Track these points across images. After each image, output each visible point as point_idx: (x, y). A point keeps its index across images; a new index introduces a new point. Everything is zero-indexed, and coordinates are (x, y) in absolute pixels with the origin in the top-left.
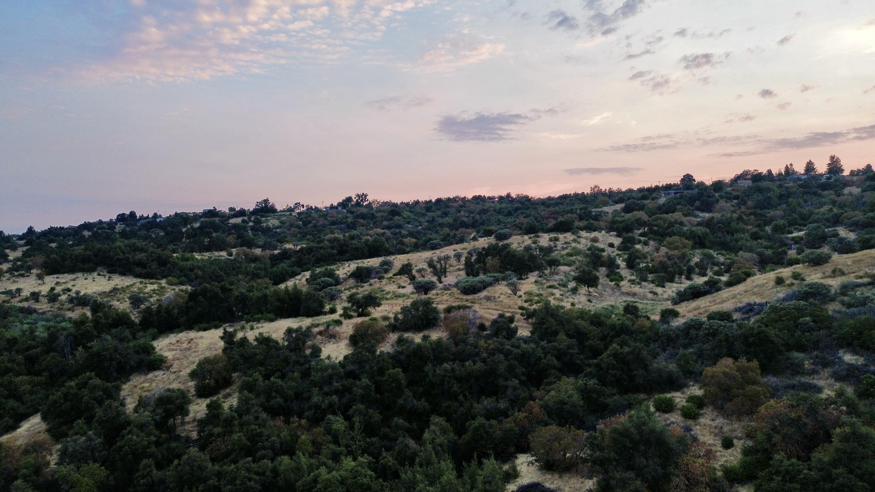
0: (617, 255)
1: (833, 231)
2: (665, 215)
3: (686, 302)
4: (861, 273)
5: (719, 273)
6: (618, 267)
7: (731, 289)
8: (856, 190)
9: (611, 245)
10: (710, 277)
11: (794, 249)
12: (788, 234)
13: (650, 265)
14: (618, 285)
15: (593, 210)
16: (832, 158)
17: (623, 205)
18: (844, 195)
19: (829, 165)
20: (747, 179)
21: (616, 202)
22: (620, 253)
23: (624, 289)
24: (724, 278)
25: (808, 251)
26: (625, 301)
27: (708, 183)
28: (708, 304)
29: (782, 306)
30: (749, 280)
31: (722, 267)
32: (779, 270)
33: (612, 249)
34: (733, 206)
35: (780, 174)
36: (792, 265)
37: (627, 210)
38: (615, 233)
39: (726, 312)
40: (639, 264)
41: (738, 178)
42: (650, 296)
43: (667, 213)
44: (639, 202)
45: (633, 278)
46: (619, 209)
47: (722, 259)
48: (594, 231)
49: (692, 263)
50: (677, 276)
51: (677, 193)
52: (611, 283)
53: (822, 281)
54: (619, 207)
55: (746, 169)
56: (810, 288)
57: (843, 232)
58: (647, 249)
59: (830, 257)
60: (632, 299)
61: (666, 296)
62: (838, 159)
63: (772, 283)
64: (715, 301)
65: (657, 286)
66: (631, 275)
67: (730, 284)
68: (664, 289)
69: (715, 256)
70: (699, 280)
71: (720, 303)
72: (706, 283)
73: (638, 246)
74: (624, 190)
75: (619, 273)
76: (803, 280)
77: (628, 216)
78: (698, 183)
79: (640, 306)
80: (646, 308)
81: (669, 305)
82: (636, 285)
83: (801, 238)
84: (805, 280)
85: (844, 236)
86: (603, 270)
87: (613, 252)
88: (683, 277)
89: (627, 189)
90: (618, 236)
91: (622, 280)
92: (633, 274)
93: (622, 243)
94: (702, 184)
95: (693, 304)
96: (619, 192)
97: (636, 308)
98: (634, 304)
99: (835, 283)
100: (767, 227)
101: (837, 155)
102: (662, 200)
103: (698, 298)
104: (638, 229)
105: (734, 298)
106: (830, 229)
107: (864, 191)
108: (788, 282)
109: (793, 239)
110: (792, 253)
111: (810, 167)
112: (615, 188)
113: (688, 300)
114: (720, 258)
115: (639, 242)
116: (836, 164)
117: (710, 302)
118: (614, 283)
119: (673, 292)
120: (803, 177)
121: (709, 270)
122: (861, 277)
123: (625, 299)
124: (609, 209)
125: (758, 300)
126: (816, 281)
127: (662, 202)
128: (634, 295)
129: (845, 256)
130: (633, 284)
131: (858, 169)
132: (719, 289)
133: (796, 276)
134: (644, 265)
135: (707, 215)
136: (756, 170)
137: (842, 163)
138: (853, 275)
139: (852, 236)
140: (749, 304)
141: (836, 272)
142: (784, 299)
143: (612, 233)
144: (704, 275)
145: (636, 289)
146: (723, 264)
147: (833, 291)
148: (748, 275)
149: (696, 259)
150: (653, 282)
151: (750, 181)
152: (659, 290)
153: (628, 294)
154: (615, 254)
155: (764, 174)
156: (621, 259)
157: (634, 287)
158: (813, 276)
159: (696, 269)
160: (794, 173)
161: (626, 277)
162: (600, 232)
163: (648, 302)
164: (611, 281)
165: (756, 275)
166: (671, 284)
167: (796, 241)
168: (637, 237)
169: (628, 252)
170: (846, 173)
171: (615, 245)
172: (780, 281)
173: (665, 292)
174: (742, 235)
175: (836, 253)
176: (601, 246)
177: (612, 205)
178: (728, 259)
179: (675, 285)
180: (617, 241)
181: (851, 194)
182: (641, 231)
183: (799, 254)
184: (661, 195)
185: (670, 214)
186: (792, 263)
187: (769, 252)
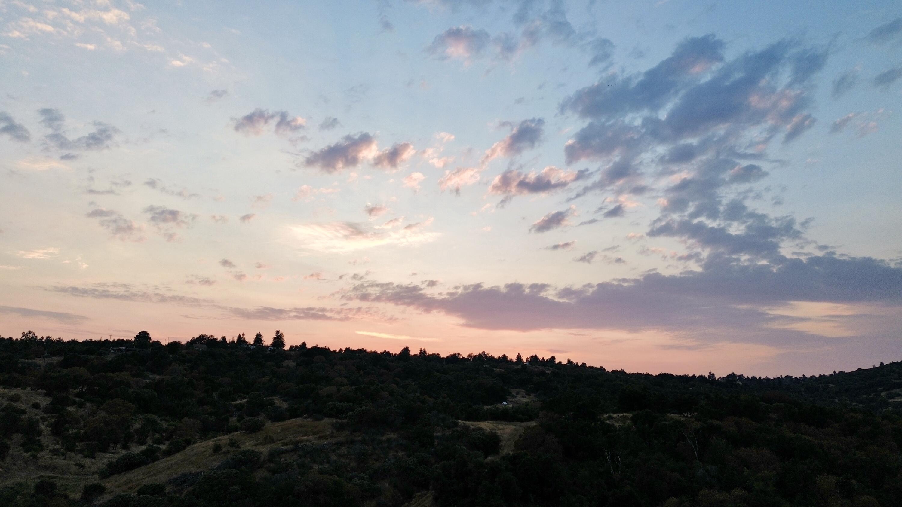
0: (41, 418)
1: (270, 400)
2: (110, 374)
3: (116, 475)
4: (287, 441)
5: (159, 442)
6: (40, 433)
7: (169, 458)
8: (291, 364)
9: (36, 406)
10: (149, 445)
11: (235, 416)
12: (232, 401)
13: (82, 431)
14: (34, 457)
15: (20, 360)
16: (278, 333)
17: (61, 358)
18: (282, 367)
19: (274, 338)
20: (203, 344)
21: (53, 355)
22: (45, 415)
23: (41, 462)
24: (163, 447)
25: (247, 418)
26: (39, 478)
27: (164, 343)
28: (141, 476)
29: (215, 475)
30: (188, 448)
31: (164, 434)
32: (218, 438)
33: (36, 411)
34: (185, 369)
35: (233, 342)
36: (230, 432)
37: (65, 364)
38: (44, 391)
39: (159, 485)
40: (68, 430)
41: (194, 341)
42: (74, 469)
43: (113, 372)
44: (82, 356)
45: (57, 447)
46: (55, 362)
47: (165, 425)
48: (16, 386)
49: (132, 430)
50: (112, 445)
51: (129, 350)
52: (25, 454)
53: (254, 448)
54: (56, 359)
55: (203, 333)
56: (243, 456)
57: (277, 401)
58: (81, 412)
59: (264, 425)
60: (50, 474)
61: (94, 469)
62: (282, 334)
63: (211, 451)
64: (149, 472)
65: (86, 457)
66: (55, 444)
67: (168, 453)
68: (93, 460)
69: (159, 421)
70: (137, 449)
71: (154, 475)
72: (143, 452)
73: (71, 409)
74: (66, 340)
75: (39, 441)
76: (239, 447)
77: (65, 371)
78: (154, 342)
79: (59, 482)
80: (66, 485)
81: (96, 480)
82: (59, 455)
83: (242, 406)
84: (240, 448)
85: (278, 405)
86: (18, 437)
87: (37, 415)
88: (119, 446)
89: (70, 339)
90: (47, 395)
91: (42, 450)
92: (57, 443)
93: (51, 403)
94: (157, 343)
95: (124, 477)
96: (60, 342)
97: (53, 486)
98: (51, 480)
99: (264, 450)
100: (214, 393)
101: (282, 331)
102: (110, 357)
103: (131, 469)
104: (75, 389)
105: (169, 469)
106: (268, 398)
107: (298, 365)
108: (224, 450)
109: (236, 406)
110: (233, 420)
111: (259, 338)
112: (55, 337)
113: (119, 473)
114: (164, 424)
115: (73, 403)
116: (280, 339)
117: (143, 474)
118: (29, 453)
119: (103, 463)
120: (252, 347)
121: (149, 437)
122: (286, 444)
123: (40, 474)
124: (42, 362)
125: (193, 469)
126: (249, 448)
127: (110, 359)
128: (54, 468)
129: (277, 424)
130: (55, 455)
131: (296, 346)
132: (156, 459)
133: (233, 444)
134: (74, 431)
135: (157, 377)
136: (212, 336)
137: (284, 338)
138: (280, 442)
139: (285, 405)
140: (184, 475)
141: (269, 440)
142: (219, 468)
143: (40, 391)
144: (143, 443)
145: (59, 461)
146: (165, 431)
147: (262, 458)
148: (188, 443)
149: (137, 426)
150: (81, 452)
151: (205, 346)
152: (87, 462)
153: (46, 468)
154: (38, 417)
155: (218, 340)
156: (46, 423)
157: (56, 459)
158: (247, 444)
159: (136, 436)
160: (245, 342)
161: (48, 447)
162: (25, 389)
163: (71, 477)
164: (26, 451)
165: (196, 442)
166: (103, 454)
167: (239, 408)
168: (71, 397)
169: (56, 415)
170: (287, 348)
171: (41, 406)
172: (217, 449)
173: (93, 464)
174: (189, 401)
175: (270, 421)
176: (22, 406)
177: (47, 357)
178: (170, 425)
179: (108, 455)
180: (44, 401)
181: (288, 367)
182: (78, 390)
183: (239, 421)
184: (110, 351)
185: (117, 373)
186: (230, 430)
187: (212, 419)
